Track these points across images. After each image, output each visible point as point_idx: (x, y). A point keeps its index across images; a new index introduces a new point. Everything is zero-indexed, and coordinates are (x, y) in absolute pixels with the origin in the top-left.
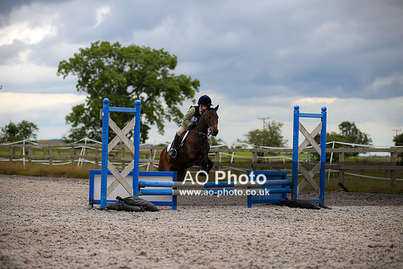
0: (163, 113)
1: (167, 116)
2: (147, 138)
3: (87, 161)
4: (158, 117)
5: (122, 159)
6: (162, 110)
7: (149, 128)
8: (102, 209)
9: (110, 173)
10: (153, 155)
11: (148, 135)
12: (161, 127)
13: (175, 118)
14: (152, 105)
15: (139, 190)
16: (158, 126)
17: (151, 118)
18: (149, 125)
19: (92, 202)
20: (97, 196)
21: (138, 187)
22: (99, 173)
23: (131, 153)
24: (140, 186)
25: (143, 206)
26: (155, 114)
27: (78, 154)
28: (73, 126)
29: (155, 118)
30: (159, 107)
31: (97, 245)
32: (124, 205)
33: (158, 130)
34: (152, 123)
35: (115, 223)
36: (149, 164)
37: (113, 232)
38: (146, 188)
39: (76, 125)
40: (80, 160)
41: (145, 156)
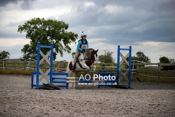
0: (62, 48)
1: (64, 49)
2: (56, 59)
3: (30, 68)
4: (60, 50)
5: (45, 67)
6: (62, 47)
7: (57, 54)
8: (37, 89)
9: (40, 74)
10: (58, 66)
11: (56, 57)
12: (62, 54)
13: (67, 50)
14: (58, 44)
15: (53, 80)
16: (61, 53)
17: (57, 50)
18: (56, 53)
19: (33, 85)
20: (35, 83)
21: (52, 79)
22: (35, 73)
23: (49, 65)
24: (53, 79)
25: (54, 87)
26: (59, 48)
27: (26, 65)
28: (24, 53)
29: (59, 50)
30: (61, 45)
31: (35, 104)
32: (46, 87)
33: (60, 55)
34: (58, 52)
35: (42, 94)
36: (57, 69)
37: (41, 99)
38: (55, 80)
39: (25, 53)
40: (27, 68)
41: (55, 66)
